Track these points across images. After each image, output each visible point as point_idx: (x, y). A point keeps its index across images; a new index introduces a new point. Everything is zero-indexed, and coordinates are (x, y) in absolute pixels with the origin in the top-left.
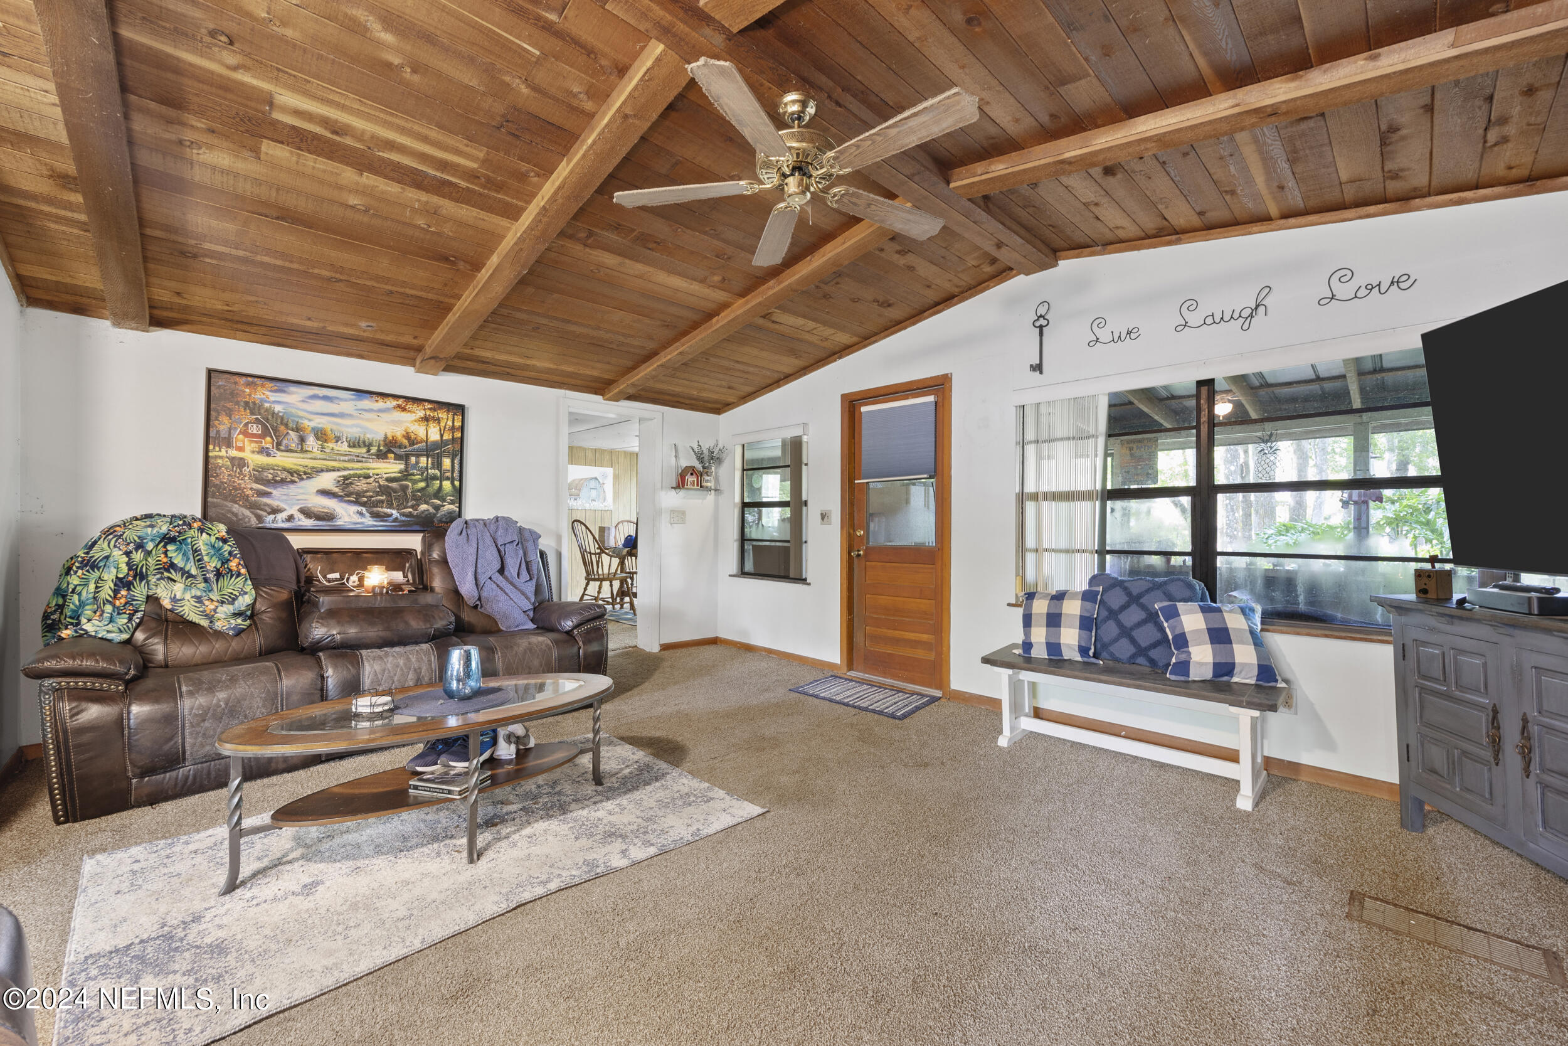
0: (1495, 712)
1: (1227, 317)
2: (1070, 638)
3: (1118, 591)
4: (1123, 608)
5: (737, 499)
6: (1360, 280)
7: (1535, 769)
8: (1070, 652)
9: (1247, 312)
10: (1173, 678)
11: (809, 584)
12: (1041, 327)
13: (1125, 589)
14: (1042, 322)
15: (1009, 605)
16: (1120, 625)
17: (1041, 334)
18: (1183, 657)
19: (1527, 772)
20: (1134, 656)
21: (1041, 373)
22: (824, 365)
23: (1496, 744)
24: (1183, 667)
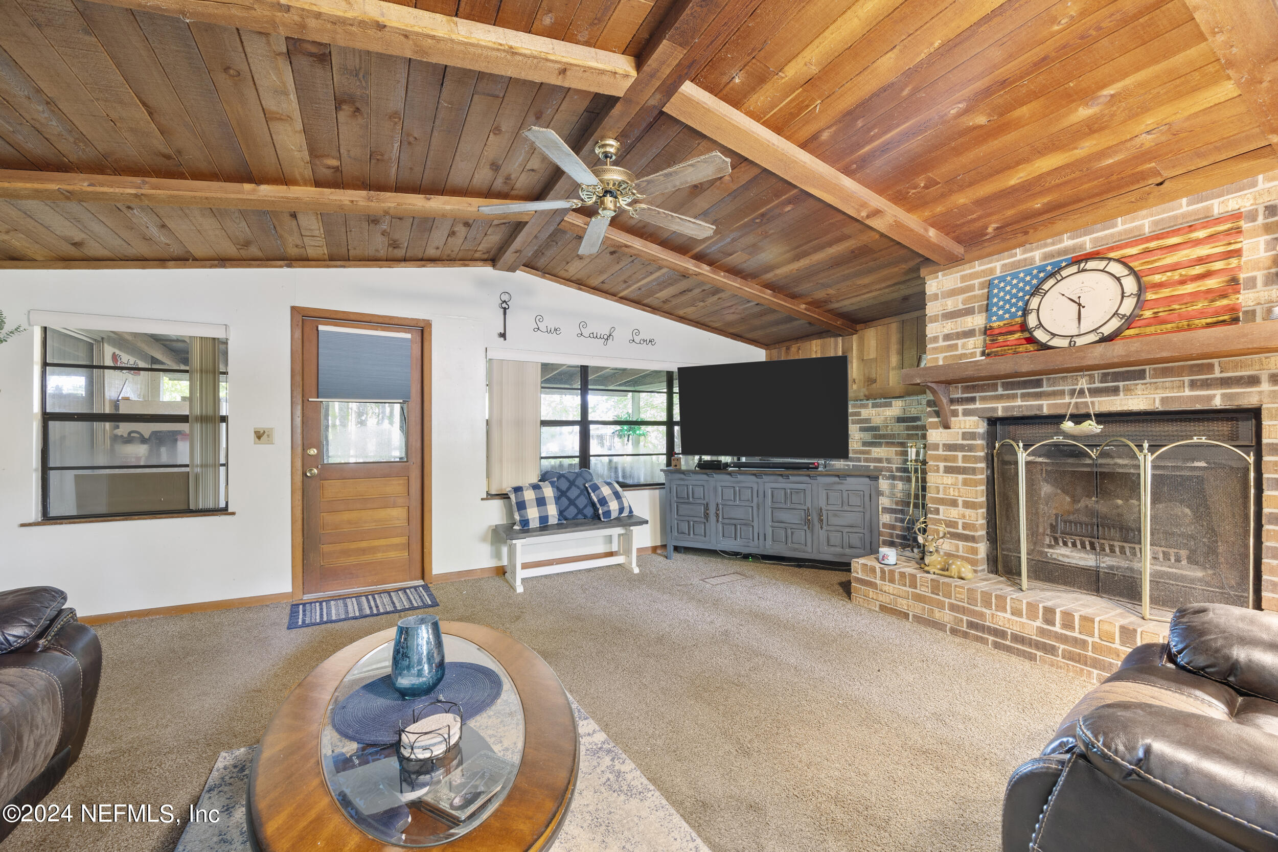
0: (707, 504)
1: (598, 337)
2: (552, 510)
3: (563, 480)
4: (569, 489)
5: (37, 408)
6: (642, 336)
7: (720, 519)
8: (553, 519)
9: (606, 337)
10: (605, 520)
11: (233, 514)
12: (505, 309)
13: (567, 478)
14: (504, 305)
15: (482, 499)
16: (569, 499)
17: (505, 314)
18: (606, 509)
19: (718, 521)
20: (577, 515)
21: (505, 339)
22: (259, 266)
23: (707, 516)
24: (608, 513)
